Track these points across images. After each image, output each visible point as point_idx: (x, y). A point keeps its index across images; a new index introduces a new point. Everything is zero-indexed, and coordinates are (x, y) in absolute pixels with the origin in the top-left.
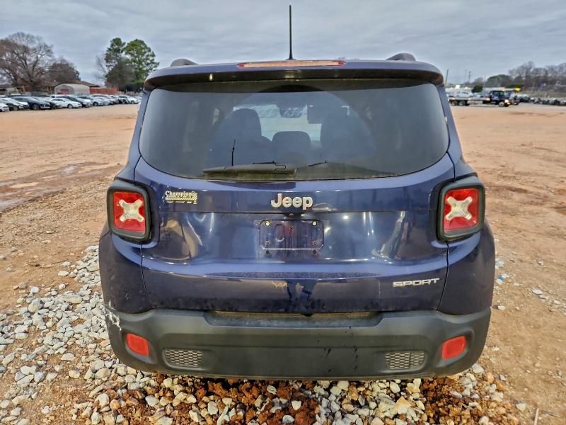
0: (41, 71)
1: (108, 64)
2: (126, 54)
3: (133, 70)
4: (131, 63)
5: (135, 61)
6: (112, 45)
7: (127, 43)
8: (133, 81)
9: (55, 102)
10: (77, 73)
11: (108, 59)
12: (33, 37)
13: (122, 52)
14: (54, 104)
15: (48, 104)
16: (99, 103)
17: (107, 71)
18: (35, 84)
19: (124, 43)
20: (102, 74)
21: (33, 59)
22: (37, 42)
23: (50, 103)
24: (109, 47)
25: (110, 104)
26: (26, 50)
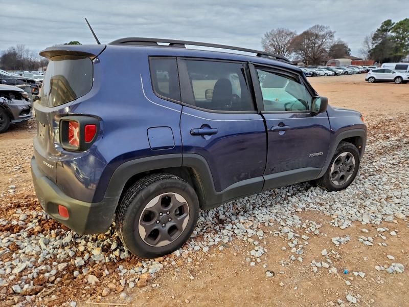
0: (323, 50)
1: (374, 42)
2: (392, 32)
3: (395, 45)
4: (395, 39)
5: (398, 38)
6: (382, 27)
7: (396, 22)
8: (391, 54)
9: (317, 72)
10: (350, 50)
11: (375, 37)
12: (324, 27)
13: (389, 31)
14: (315, 73)
15: (312, 73)
16: (349, 72)
17: (371, 47)
18: (316, 59)
19: (394, 23)
20: (366, 50)
21: (320, 43)
22: (326, 30)
23: (313, 73)
24: (379, 28)
25: (358, 73)
26: (317, 36)
